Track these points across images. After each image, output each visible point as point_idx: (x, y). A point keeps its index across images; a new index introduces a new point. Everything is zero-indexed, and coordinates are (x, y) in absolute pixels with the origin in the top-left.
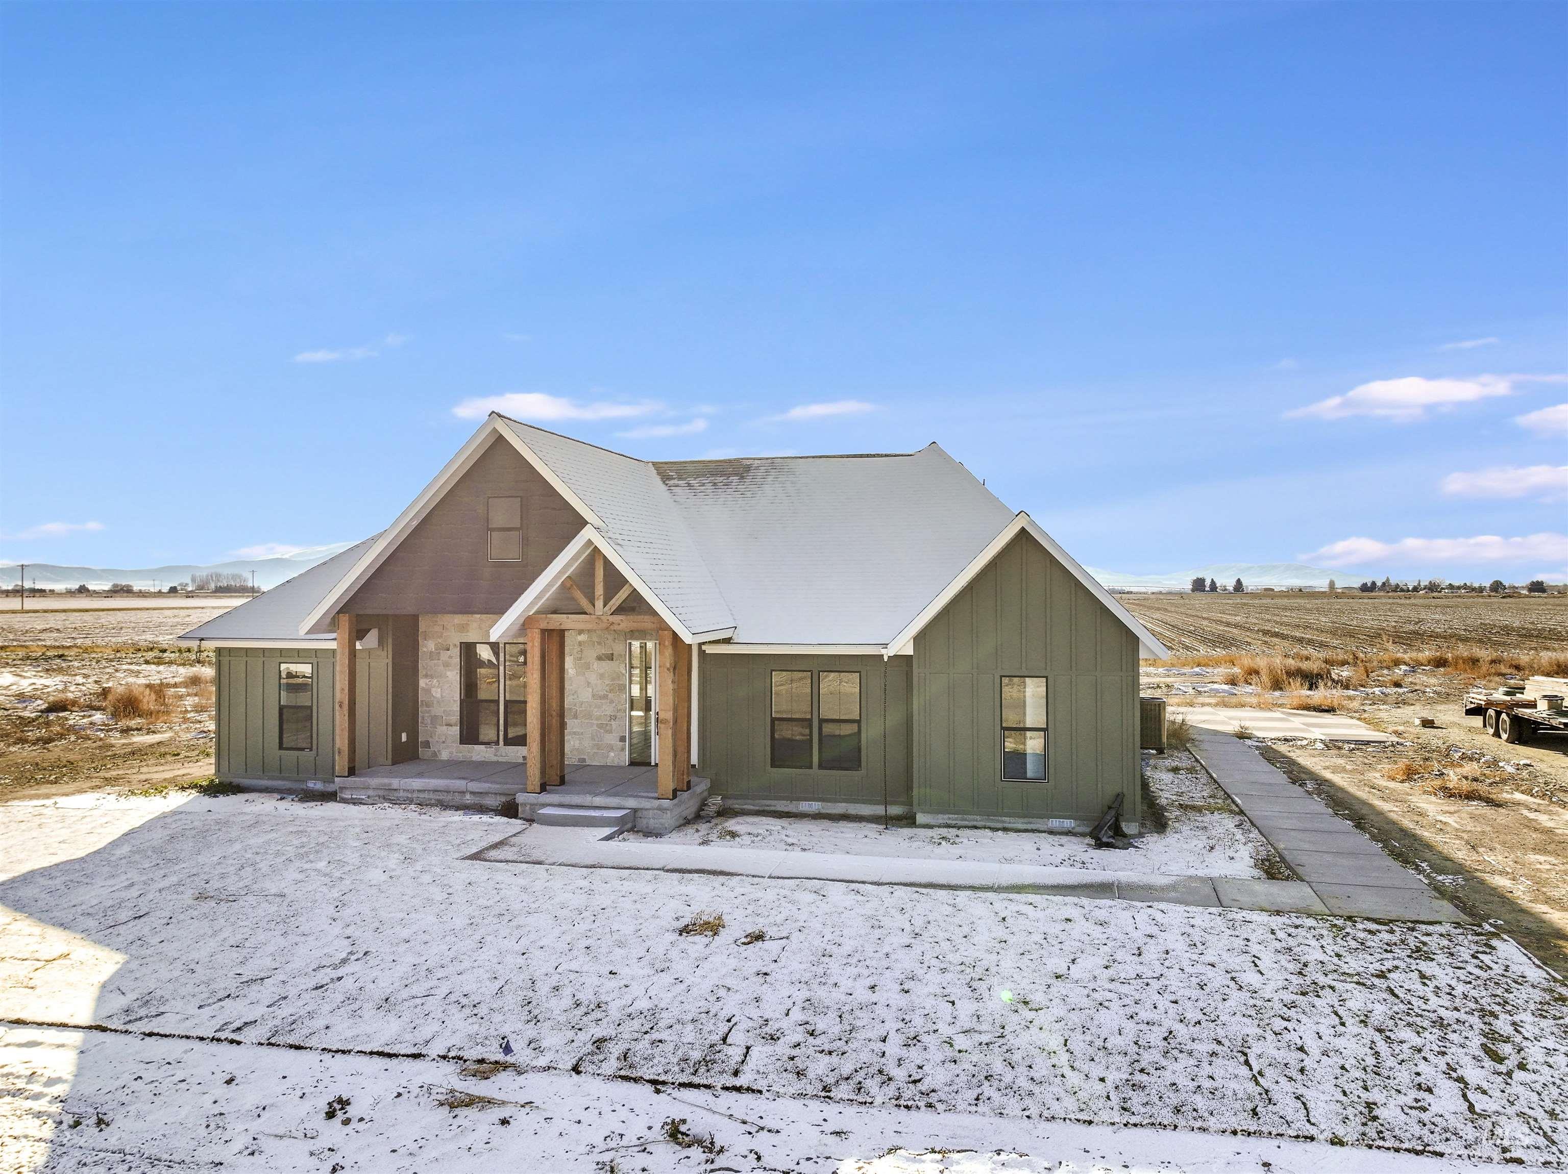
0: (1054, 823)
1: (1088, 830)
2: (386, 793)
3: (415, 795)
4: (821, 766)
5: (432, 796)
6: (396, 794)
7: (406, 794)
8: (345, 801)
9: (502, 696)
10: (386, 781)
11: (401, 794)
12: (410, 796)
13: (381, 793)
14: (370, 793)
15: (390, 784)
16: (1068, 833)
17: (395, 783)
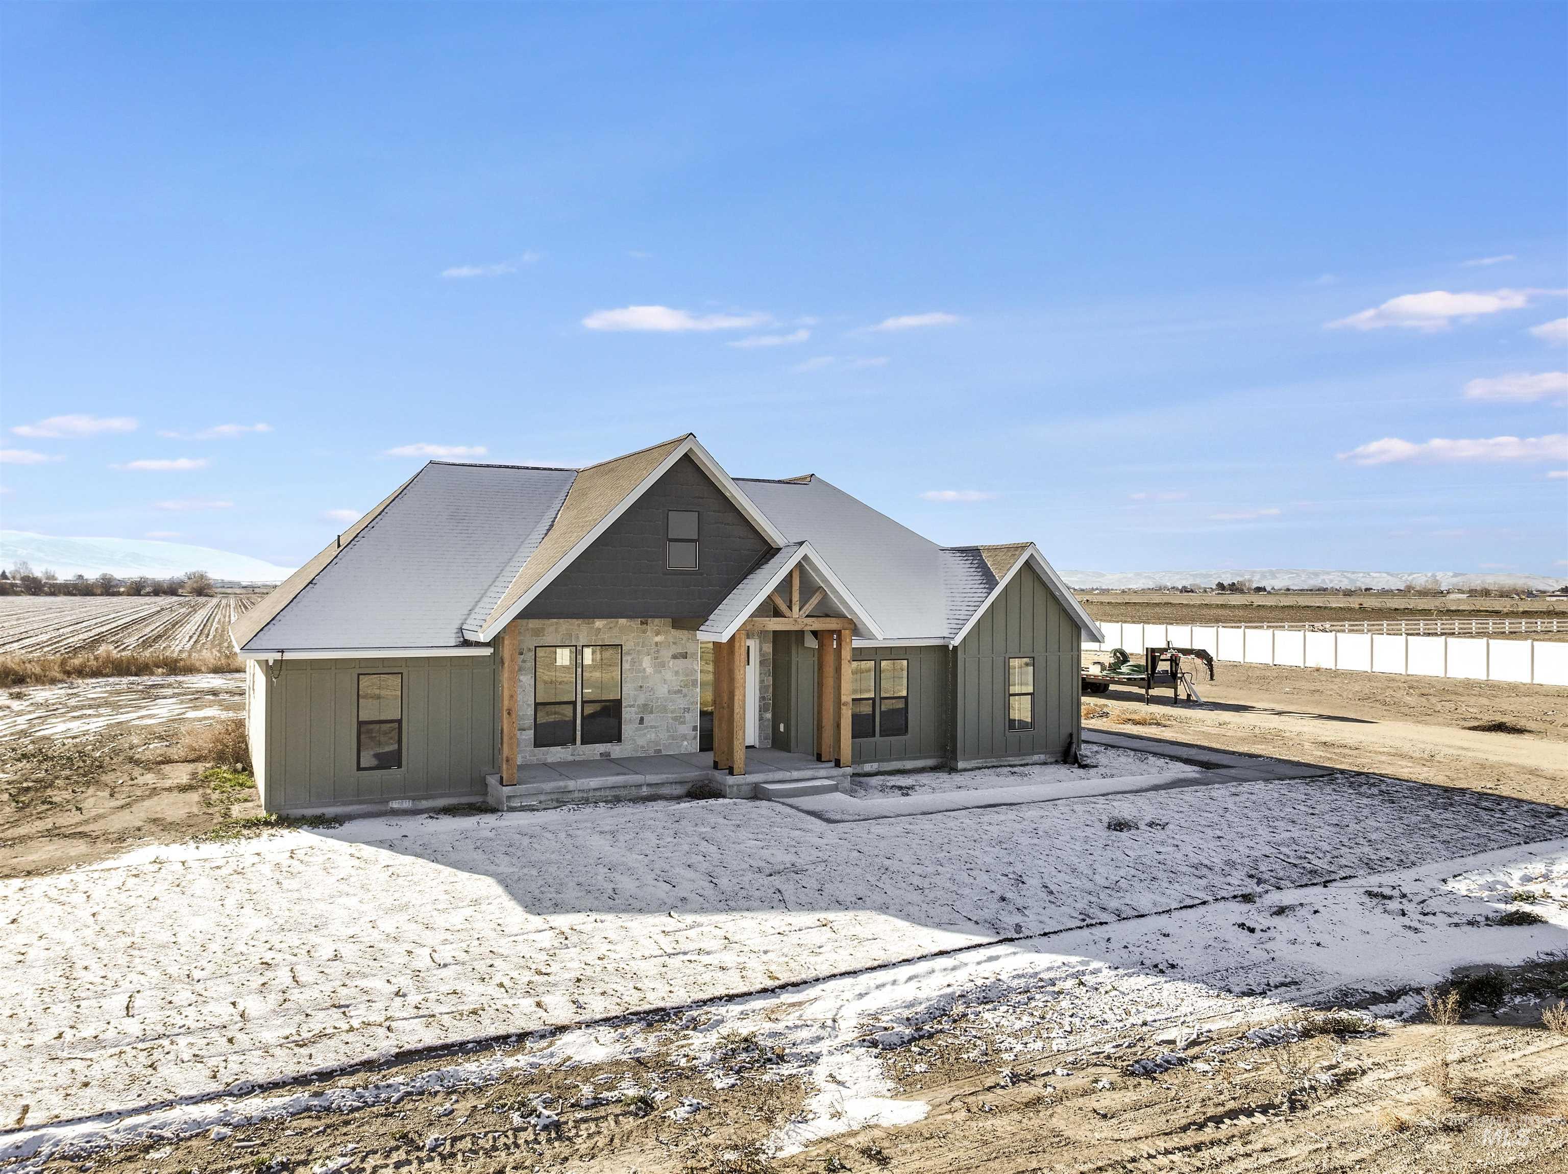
0: (1036, 758)
1: (1053, 760)
2: (559, 796)
3: (591, 794)
4: (881, 736)
5: (608, 793)
6: (571, 796)
7: (581, 795)
8: (512, 809)
9: (579, 696)
10: (562, 784)
11: (576, 795)
12: (585, 795)
13: (554, 796)
14: (542, 798)
15: (566, 787)
16: (1045, 763)
17: (571, 784)
